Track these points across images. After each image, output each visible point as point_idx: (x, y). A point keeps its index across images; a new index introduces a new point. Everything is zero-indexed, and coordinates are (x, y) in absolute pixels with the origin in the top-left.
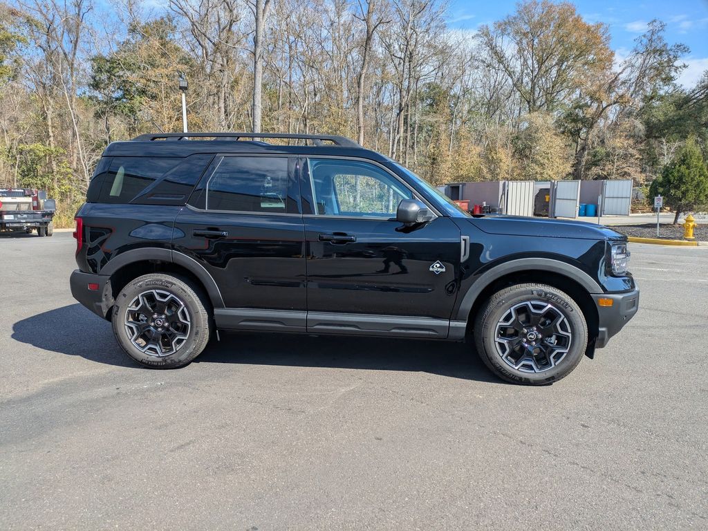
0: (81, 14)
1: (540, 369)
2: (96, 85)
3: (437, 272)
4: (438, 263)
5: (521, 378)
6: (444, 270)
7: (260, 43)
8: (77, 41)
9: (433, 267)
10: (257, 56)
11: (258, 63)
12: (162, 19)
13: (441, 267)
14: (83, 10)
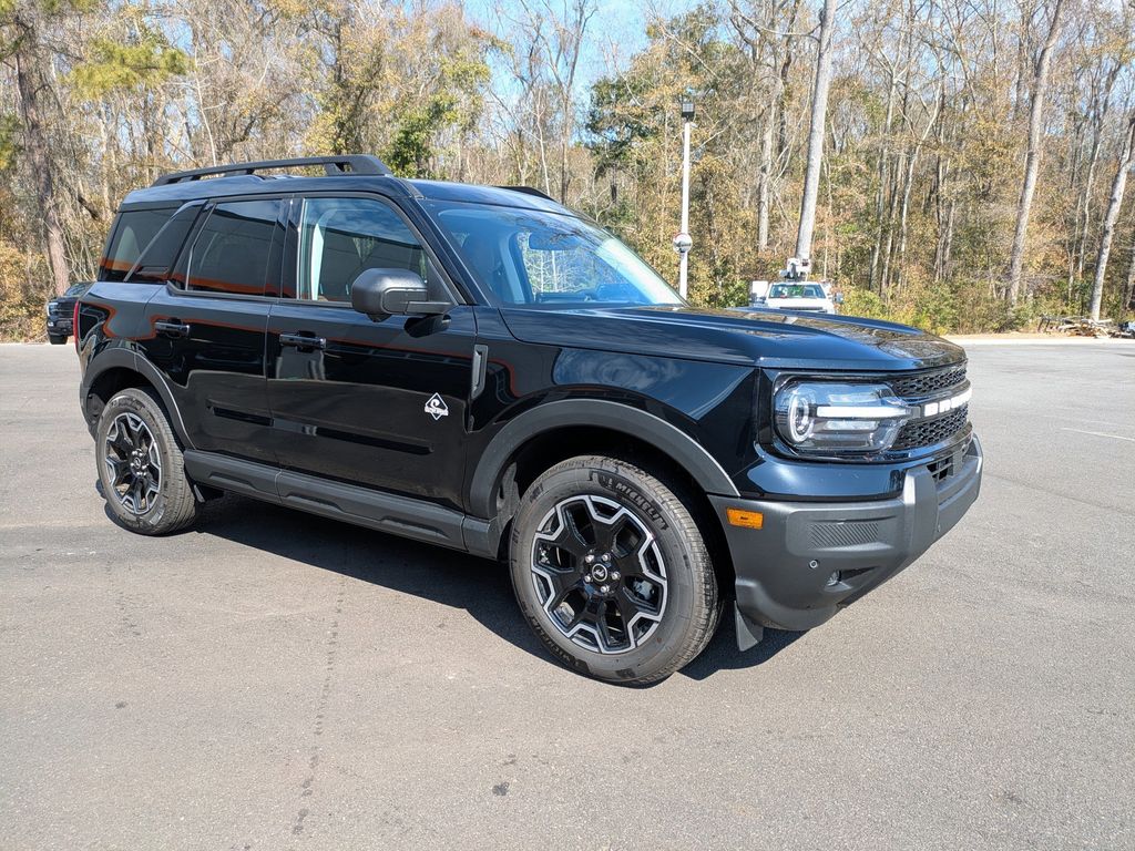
0: (583, 21)
1: (609, 647)
2: (594, 127)
3: (437, 415)
4: (436, 397)
5: (572, 659)
6: (445, 413)
7: (830, 21)
8: (574, 63)
9: (429, 405)
10: (824, 44)
11: (825, 56)
12: (700, 8)
13: (441, 406)
14: (586, 14)
